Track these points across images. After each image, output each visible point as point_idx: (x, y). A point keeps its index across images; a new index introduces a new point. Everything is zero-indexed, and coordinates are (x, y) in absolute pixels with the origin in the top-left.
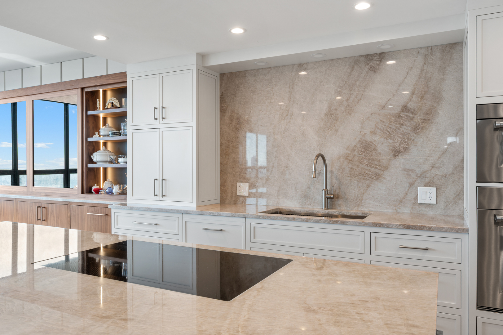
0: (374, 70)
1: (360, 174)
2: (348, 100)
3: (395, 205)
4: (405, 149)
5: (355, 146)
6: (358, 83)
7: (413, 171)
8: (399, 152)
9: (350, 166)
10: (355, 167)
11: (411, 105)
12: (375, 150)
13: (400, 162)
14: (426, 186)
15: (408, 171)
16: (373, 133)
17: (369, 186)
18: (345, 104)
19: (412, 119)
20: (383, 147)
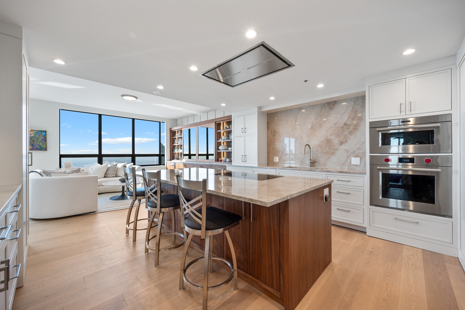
0: (331, 108)
1: (325, 152)
2: (320, 121)
3: (341, 165)
4: (345, 141)
5: (323, 141)
6: (324, 114)
7: (349, 151)
8: (343, 143)
9: (321, 149)
10: (323, 150)
11: (348, 123)
12: (332, 142)
13: (343, 147)
14: (355, 157)
15: (347, 151)
16: (331, 135)
17: (329, 157)
18: (319, 123)
19: (349, 128)
20: (336, 141)
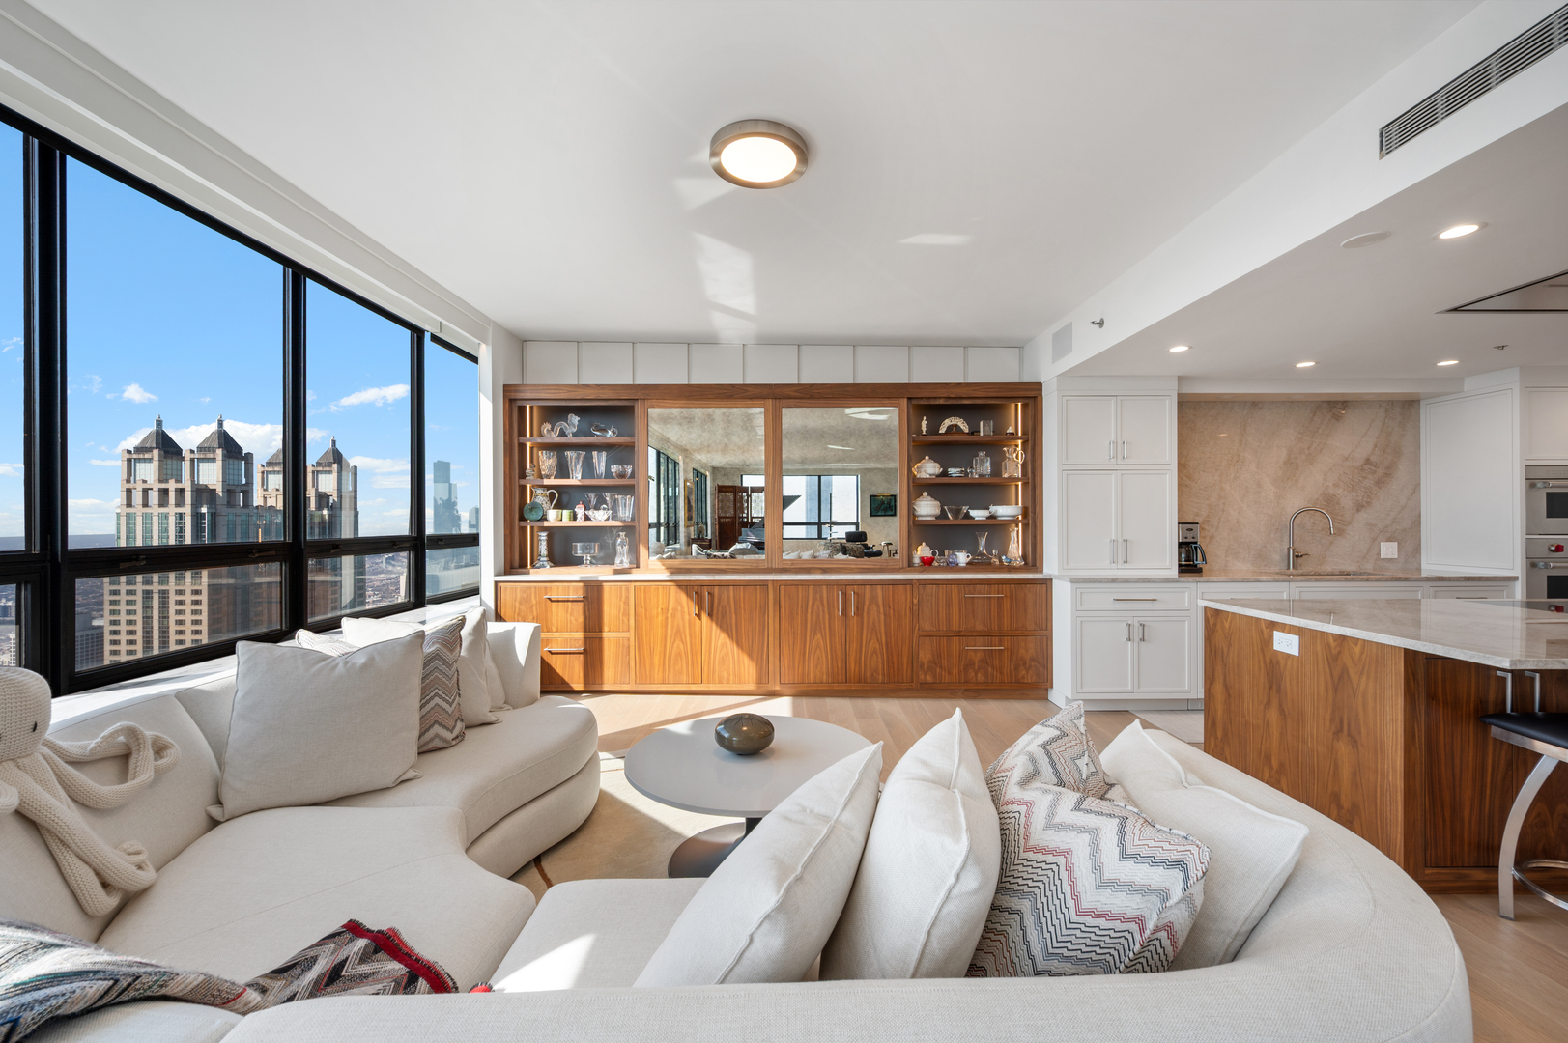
0: (1337, 418)
2: (1309, 448)
3: (1358, 562)
4: (1368, 503)
5: (1317, 499)
6: (1320, 430)
7: (1375, 525)
8: (1363, 506)
9: (1312, 520)
10: (1317, 522)
11: (1374, 458)
12: (1338, 503)
13: (1363, 516)
14: (1387, 541)
15: (1370, 526)
16: (1336, 485)
17: (1332, 543)
18: (1306, 452)
19: (1374, 473)
20: (1347, 501)
